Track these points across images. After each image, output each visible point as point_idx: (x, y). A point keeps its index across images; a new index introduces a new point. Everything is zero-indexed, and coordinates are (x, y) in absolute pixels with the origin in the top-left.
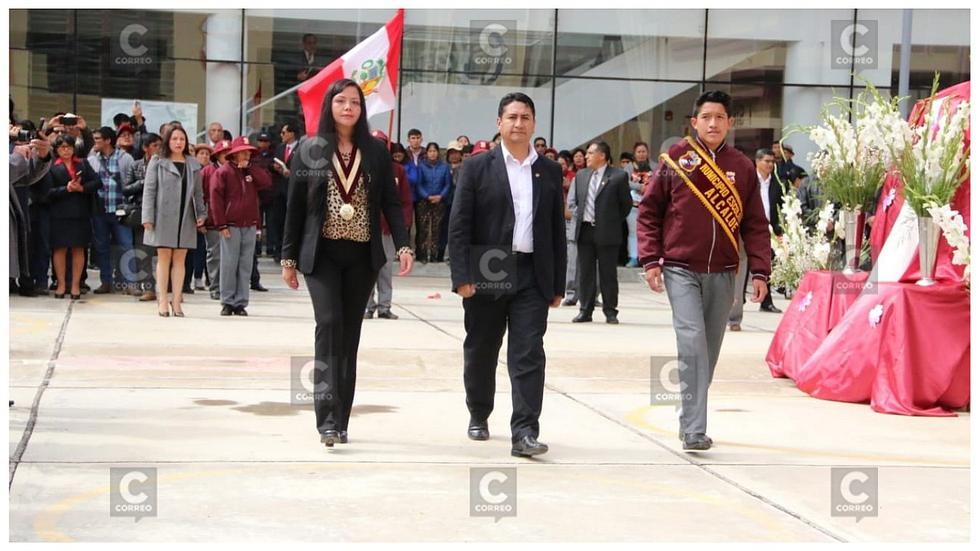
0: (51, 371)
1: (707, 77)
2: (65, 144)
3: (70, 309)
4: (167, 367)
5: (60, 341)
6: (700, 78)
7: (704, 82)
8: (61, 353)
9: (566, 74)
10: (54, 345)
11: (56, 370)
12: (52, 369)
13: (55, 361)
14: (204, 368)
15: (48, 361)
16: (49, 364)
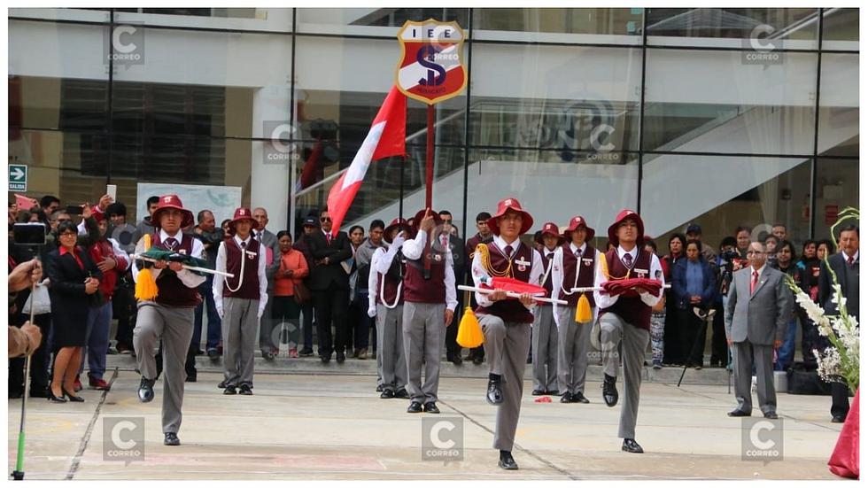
0: (76, 467)
1: (819, 152)
2: (68, 231)
3: (98, 411)
4: (192, 463)
5: (86, 440)
6: (812, 153)
7: (815, 157)
8: (85, 451)
9: (658, 150)
10: (79, 443)
11: (80, 466)
12: (77, 464)
13: (78, 458)
14: (230, 464)
15: (73, 458)
16: (74, 460)
